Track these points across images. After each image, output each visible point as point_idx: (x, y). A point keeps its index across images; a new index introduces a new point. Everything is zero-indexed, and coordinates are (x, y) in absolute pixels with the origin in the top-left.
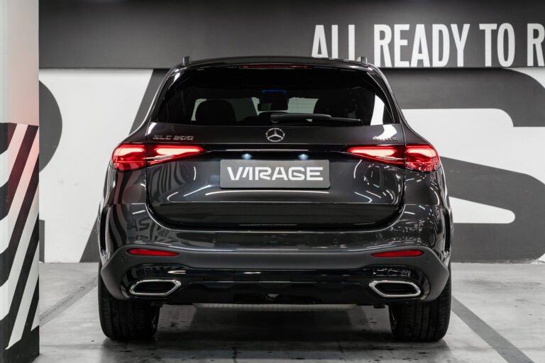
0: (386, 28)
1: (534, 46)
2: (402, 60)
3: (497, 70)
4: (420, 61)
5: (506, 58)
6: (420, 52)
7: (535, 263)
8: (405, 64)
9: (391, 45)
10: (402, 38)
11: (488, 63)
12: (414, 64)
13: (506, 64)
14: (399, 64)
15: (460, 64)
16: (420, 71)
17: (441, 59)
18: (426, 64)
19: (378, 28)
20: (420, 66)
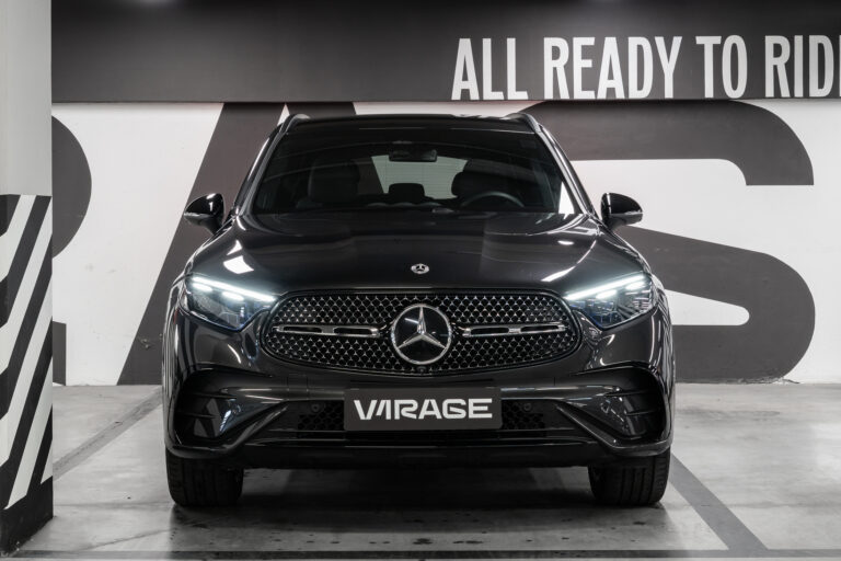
0: (561, 43)
1: (775, 68)
2: (584, 89)
3: (722, 102)
4: (611, 91)
5: (735, 86)
6: (611, 77)
7: (778, 382)
8: (589, 95)
9: (569, 67)
10: (584, 57)
11: (709, 93)
12: (602, 95)
13: (735, 94)
14: (581, 94)
15: (669, 93)
16: (610, 105)
17: (640, 87)
18: (620, 95)
19: (549, 43)
20: (611, 98)
